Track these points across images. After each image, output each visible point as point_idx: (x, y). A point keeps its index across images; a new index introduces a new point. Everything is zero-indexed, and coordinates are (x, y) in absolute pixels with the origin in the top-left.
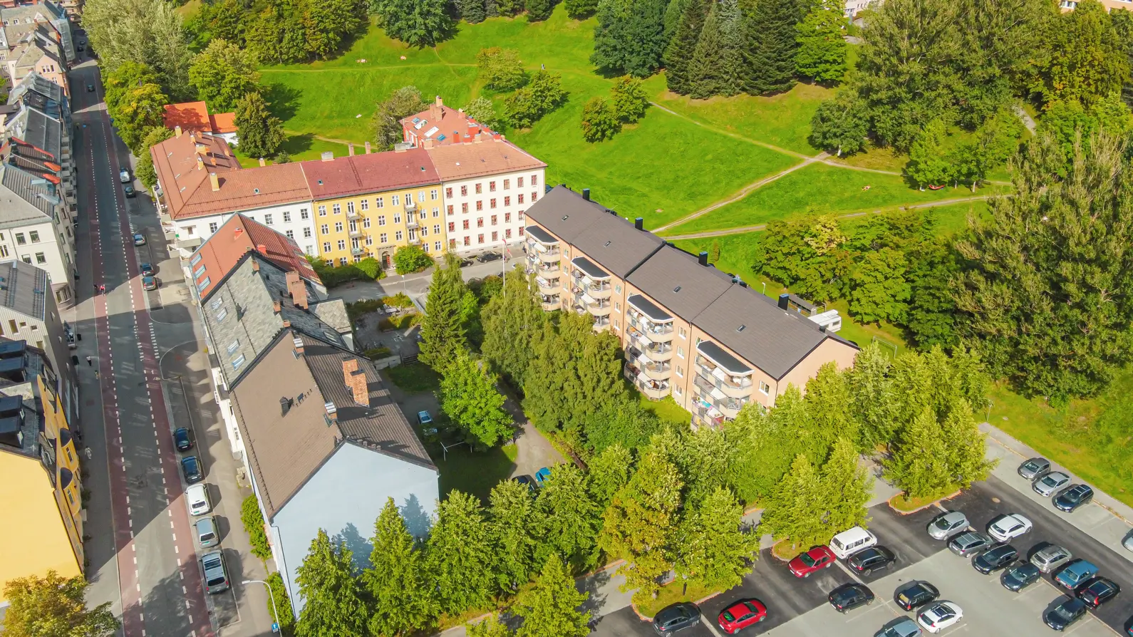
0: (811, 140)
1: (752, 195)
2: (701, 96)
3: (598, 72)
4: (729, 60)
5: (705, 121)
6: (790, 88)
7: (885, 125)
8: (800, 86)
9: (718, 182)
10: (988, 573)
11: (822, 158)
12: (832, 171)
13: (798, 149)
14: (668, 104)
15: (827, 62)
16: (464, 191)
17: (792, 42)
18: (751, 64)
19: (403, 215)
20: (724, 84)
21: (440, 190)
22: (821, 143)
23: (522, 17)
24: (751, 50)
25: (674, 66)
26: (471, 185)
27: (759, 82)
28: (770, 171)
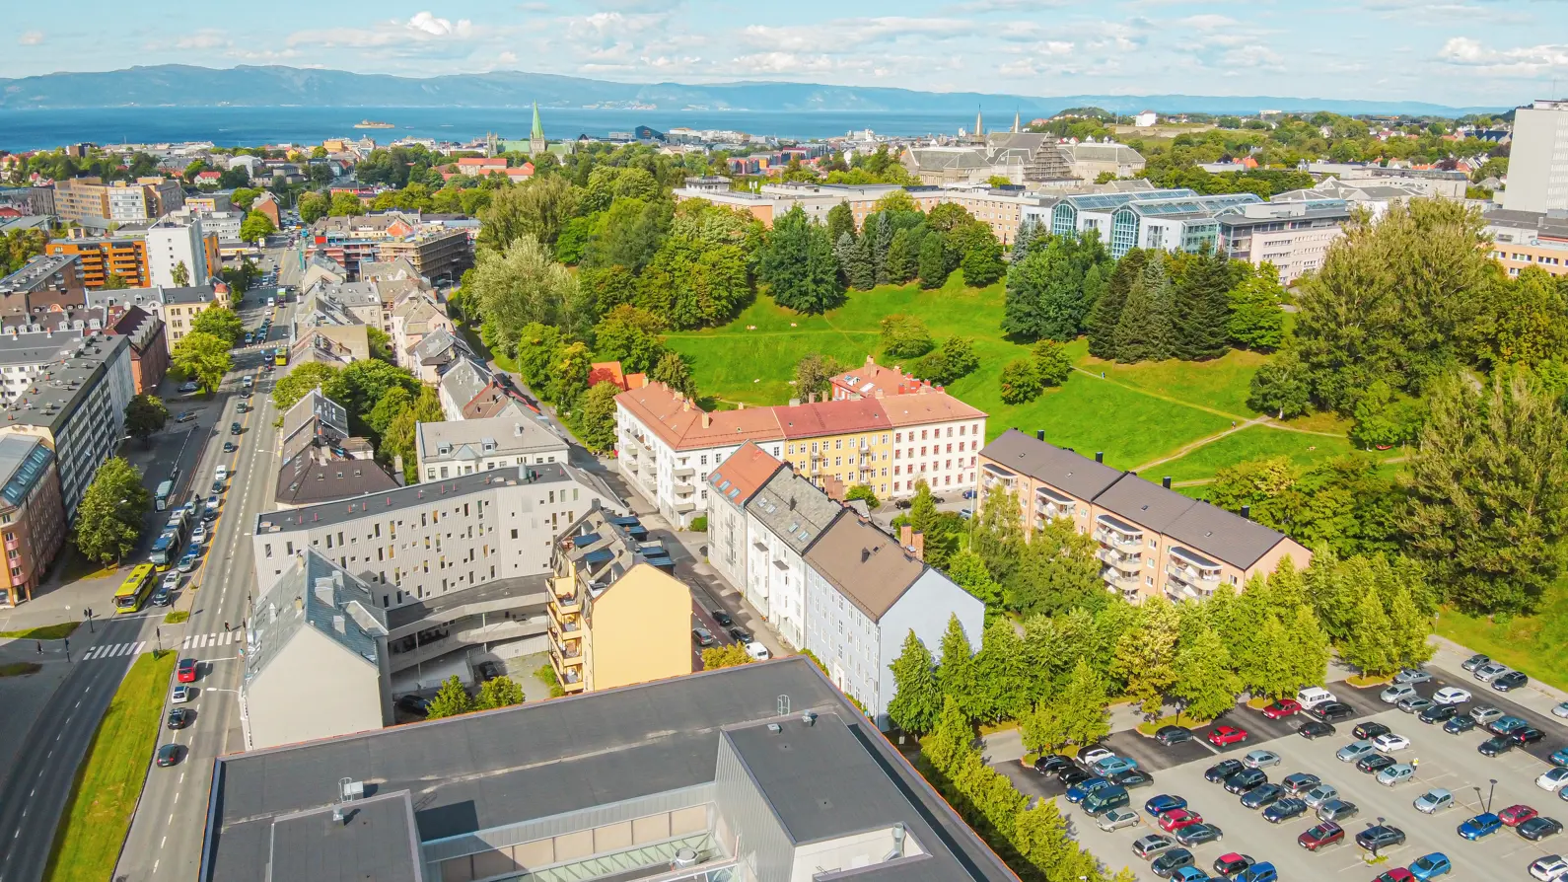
0: (1250, 404)
1: (1193, 453)
2: (1128, 361)
3: (1007, 338)
4: (1158, 326)
5: (1134, 385)
6: (1223, 354)
7: (1327, 387)
8: (1234, 351)
9: (1155, 441)
10: (1432, 722)
11: (1263, 420)
12: (1274, 434)
13: (1238, 412)
14: (1091, 368)
15: (1262, 328)
16: (911, 438)
17: (1225, 309)
18: (1181, 330)
19: (856, 457)
20: (1152, 349)
21: (891, 435)
22: (1260, 406)
23: (913, 285)
24: (1181, 316)
25: (1097, 331)
26: (918, 431)
27: (1192, 348)
28: (1210, 432)
